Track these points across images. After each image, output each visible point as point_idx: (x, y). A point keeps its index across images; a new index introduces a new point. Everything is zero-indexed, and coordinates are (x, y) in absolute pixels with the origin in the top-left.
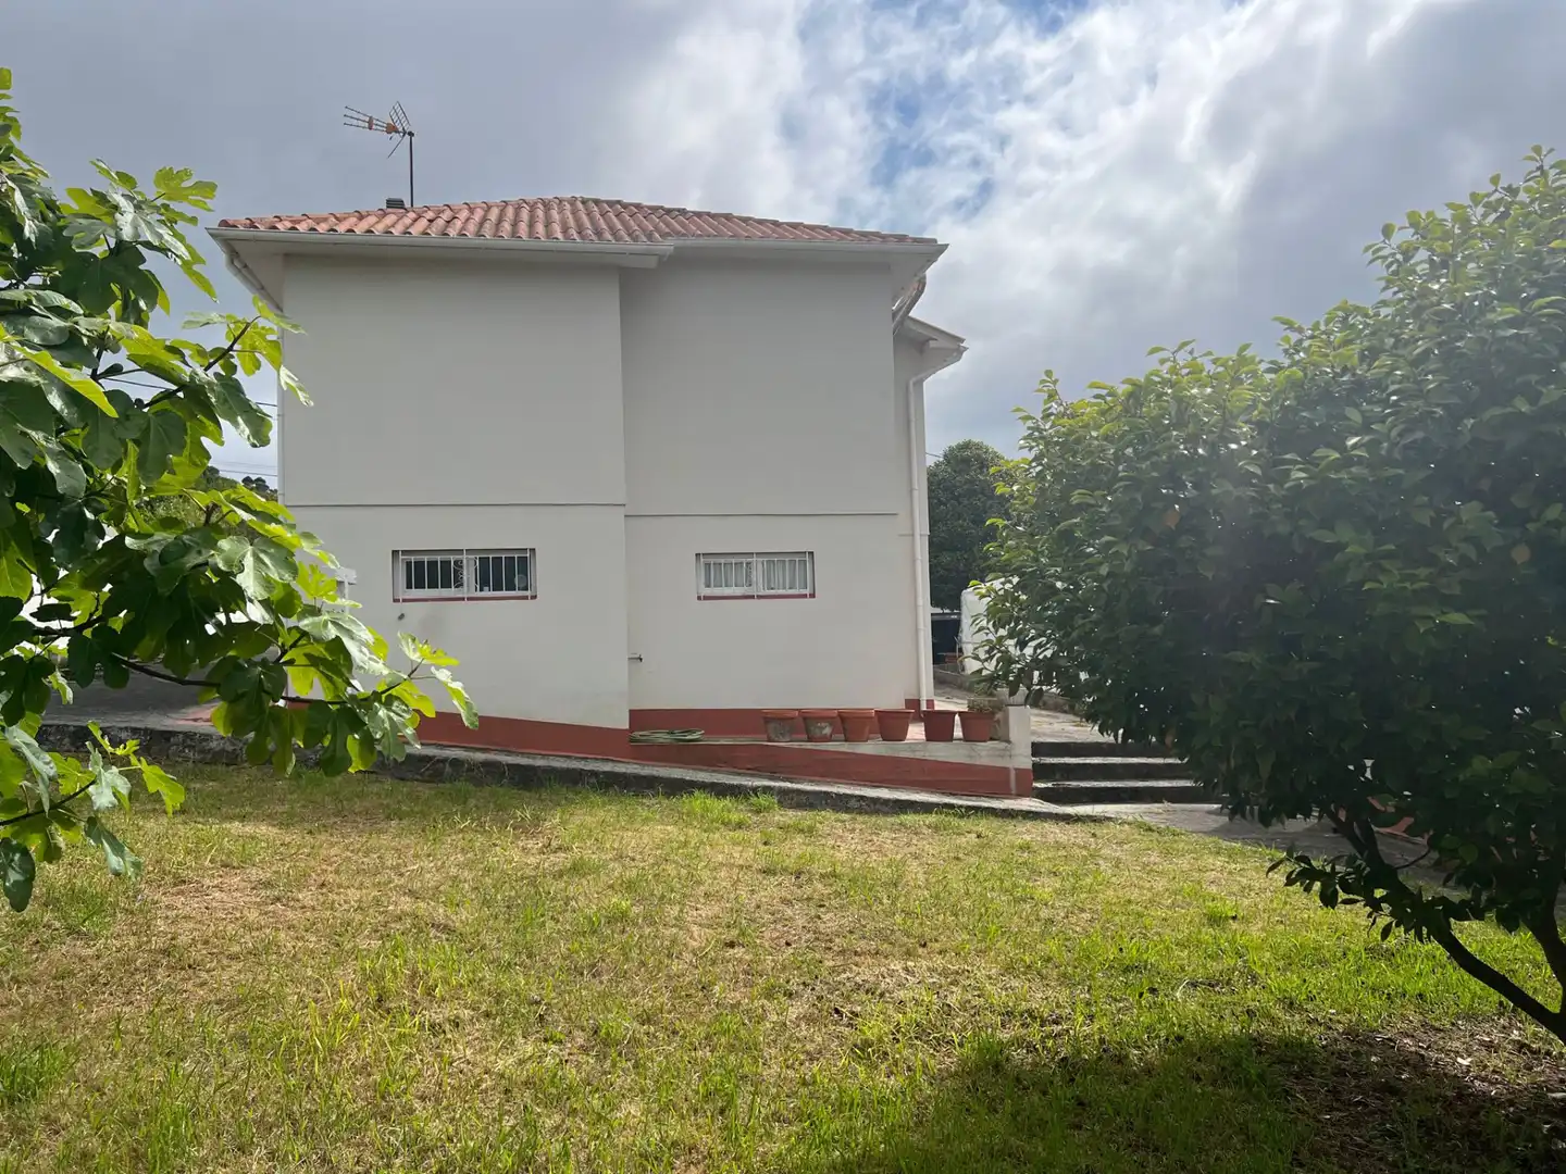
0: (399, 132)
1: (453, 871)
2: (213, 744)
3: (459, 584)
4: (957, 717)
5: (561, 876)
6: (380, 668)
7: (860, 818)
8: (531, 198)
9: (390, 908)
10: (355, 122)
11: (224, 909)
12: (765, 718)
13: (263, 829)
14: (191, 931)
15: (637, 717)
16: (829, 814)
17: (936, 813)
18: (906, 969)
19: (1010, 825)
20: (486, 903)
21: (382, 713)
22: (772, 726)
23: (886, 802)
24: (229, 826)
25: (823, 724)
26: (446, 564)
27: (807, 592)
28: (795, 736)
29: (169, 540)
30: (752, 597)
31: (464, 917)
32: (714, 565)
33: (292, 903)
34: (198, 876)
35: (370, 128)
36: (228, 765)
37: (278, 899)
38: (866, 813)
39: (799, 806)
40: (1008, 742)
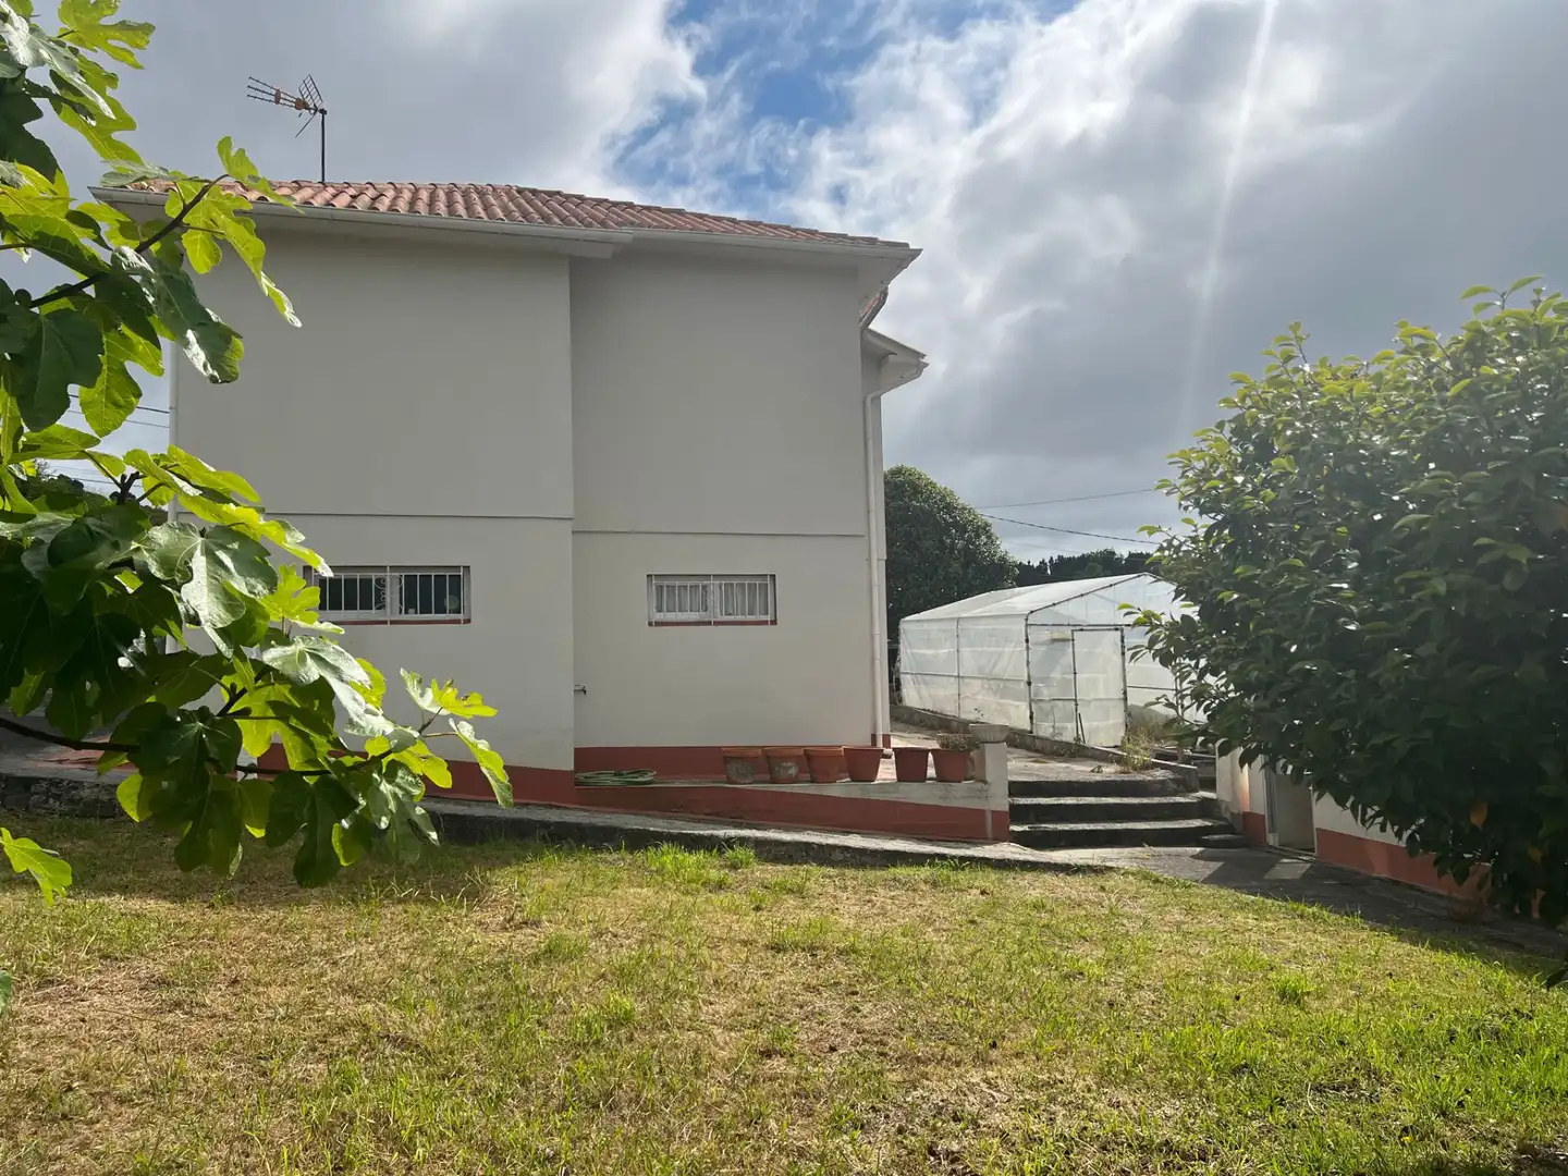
0: (310, 109)
1: (403, 958)
2: (85, 793)
3: (381, 606)
4: (930, 754)
5: (537, 961)
6: (381, 725)
7: (849, 872)
8: (463, 182)
9: (328, 1013)
10: (260, 95)
11: (108, 1022)
12: (725, 758)
13: (151, 905)
14: (64, 1058)
15: (584, 757)
16: (815, 870)
17: (930, 865)
18: (987, 1081)
19: (1009, 878)
20: (452, 1003)
21: (385, 787)
22: (733, 767)
23: (874, 853)
24: (107, 900)
25: (789, 764)
26: (366, 582)
27: (768, 618)
28: (757, 777)
29: (64, 526)
30: (709, 623)
31: (427, 1025)
32: (665, 588)
33: (196, 1011)
34: (70, 972)
35: (277, 102)
36: (103, 817)
37: (178, 1005)
38: (852, 866)
39: (776, 860)
40: (985, 782)
